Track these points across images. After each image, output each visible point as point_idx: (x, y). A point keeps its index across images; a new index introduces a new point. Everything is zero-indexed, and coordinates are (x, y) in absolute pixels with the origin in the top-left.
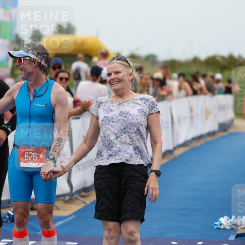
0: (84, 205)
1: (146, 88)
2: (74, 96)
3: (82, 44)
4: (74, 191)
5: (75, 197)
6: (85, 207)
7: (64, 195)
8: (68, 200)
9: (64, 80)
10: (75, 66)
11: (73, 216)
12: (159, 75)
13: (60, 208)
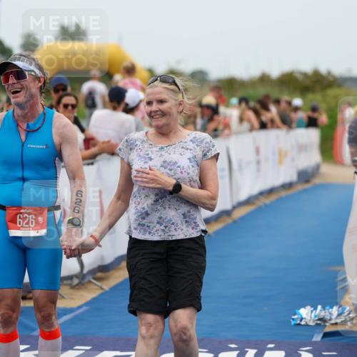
0: (101, 291)
1: (192, 119)
2: (86, 132)
4: (85, 271)
5: (86, 280)
6: (102, 294)
7: (70, 278)
8: (77, 285)
9: (70, 108)
10: (86, 87)
11: (85, 308)
12: (209, 99)
13: (65, 296)
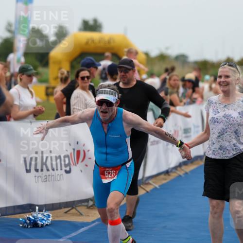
1: (176, 90)
3: (109, 42)
7: (87, 200)
8: (92, 206)
9: (86, 79)
11: (97, 223)
12: (191, 76)
13: (83, 214)
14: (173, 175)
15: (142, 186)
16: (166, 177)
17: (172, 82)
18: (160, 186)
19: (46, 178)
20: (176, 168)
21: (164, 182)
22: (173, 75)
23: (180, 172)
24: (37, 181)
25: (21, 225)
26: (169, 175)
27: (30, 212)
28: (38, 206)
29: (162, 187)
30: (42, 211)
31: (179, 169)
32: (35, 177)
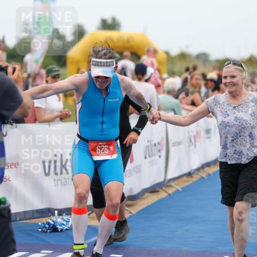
0: (130, 214)
1: (197, 89)
3: (128, 41)
6: (130, 217)
10: (120, 64)
12: (213, 75)
14: (196, 177)
15: (163, 188)
16: (189, 179)
17: (194, 81)
18: (182, 188)
19: (66, 182)
20: (198, 170)
21: (187, 184)
22: (195, 74)
23: (203, 174)
24: (56, 184)
25: (40, 230)
26: (191, 177)
27: (49, 216)
28: (57, 210)
29: (185, 189)
30: (62, 215)
31: (201, 170)
32: (55, 180)
